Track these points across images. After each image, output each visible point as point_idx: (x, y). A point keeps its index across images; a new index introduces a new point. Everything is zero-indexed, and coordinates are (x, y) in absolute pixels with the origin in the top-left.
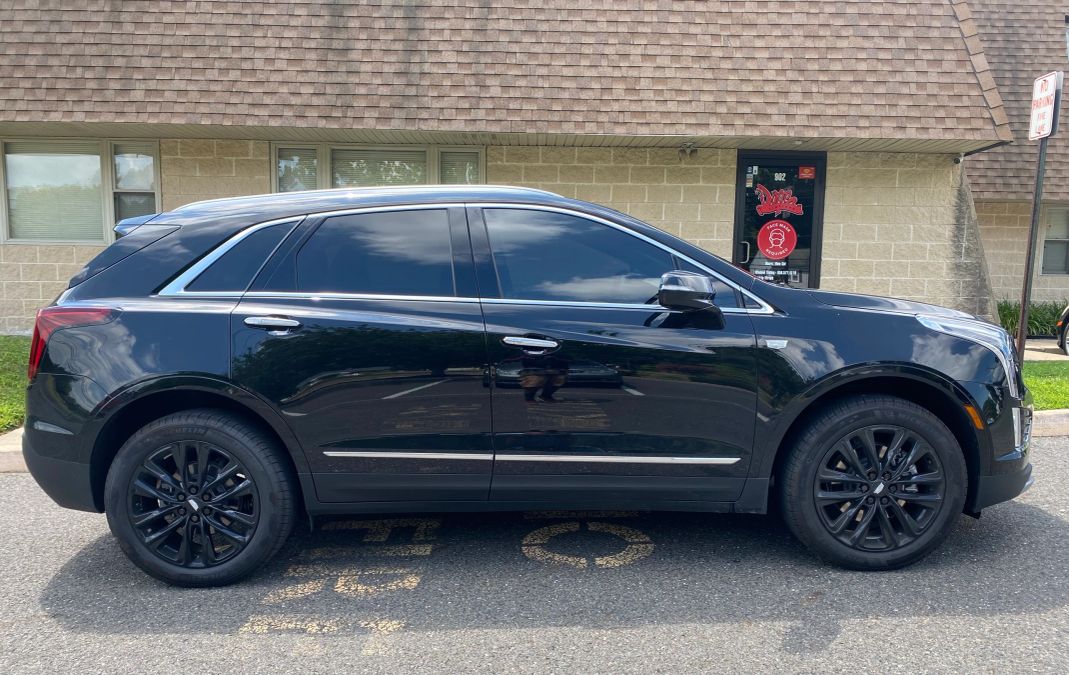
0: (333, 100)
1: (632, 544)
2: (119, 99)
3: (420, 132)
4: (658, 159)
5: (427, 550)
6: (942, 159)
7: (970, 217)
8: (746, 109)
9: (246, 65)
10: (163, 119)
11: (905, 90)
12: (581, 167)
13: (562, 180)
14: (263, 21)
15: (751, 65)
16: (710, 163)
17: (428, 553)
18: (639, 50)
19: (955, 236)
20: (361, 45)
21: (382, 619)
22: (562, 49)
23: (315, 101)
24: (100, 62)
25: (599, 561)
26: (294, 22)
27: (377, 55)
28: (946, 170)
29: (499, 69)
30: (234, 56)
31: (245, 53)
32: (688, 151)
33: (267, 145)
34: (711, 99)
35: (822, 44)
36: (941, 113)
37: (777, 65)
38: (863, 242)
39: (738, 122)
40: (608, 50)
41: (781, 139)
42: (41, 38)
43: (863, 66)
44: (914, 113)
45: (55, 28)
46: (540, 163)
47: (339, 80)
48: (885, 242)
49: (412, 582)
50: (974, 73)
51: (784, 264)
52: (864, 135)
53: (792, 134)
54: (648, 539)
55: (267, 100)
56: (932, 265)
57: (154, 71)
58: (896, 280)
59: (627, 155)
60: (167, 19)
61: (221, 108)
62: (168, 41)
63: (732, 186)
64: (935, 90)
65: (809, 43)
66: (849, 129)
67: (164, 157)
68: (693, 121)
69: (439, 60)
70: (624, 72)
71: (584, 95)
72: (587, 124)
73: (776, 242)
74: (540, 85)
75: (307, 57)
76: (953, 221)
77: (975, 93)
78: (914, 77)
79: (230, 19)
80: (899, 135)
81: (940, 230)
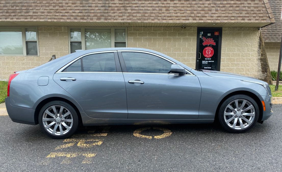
0: (84, 14)
1: (165, 132)
2: (26, 15)
3: (108, 23)
4: (175, 30)
5: (105, 135)
6: (255, 29)
7: (263, 45)
8: (200, 15)
9: (60, 5)
10: (38, 20)
11: (244, 9)
12: (154, 33)
13: (148, 36)
15: (201, 2)
16: (189, 31)
17: (106, 135)
19: (258, 51)
21: (89, 153)
23: (80, 14)
24: (20, 4)
25: (155, 137)
27: (97, 2)
28: (256, 32)
29: (130, 5)
30: (57, 2)
32: (184, 27)
33: (67, 28)
34: (190, 12)
36: (255, 15)
37: (208, 2)
38: (232, 52)
39: (197, 18)
41: (209, 23)
44: (247, 15)
46: (142, 32)
47: (86, 8)
48: (238, 52)
49: (100, 143)
50: (264, 4)
51: (210, 59)
52: (233, 21)
53: (212, 22)
54: (170, 131)
55: (66, 14)
56: (252, 59)
57: (35, 7)
58: (242, 63)
59: (167, 29)
61: (54, 17)
63: (196, 37)
66: (229, 20)
67: (39, 31)
68: (184, 18)
69: (114, 3)
70: (165, 5)
71: (154, 12)
72: (155, 20)
73: (208, 53)
74: (142, 9)
76: (258, 46)
77: (264, 9)
78: (247, 5)
80: (243, 21)
81: (254, 49)
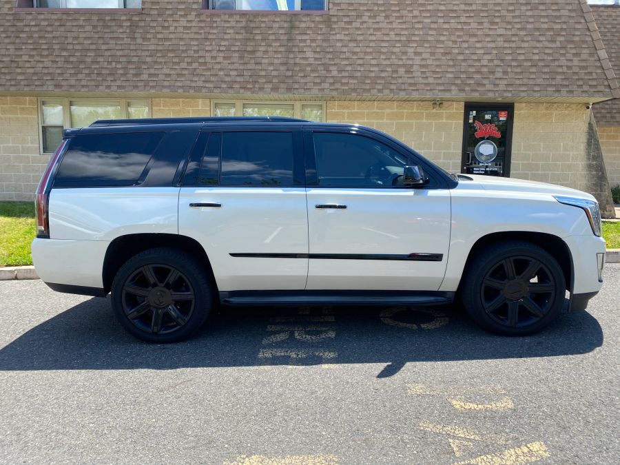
0: (247, 79)
2: (135, 79)
4: (421, 108)
6: (579, 106)
7: (595, 139)
8: (471, 81)
9: (201, 60)
11: (560, 70)
12: (378, 112)
14: (210, 37)
15: (475, 57)
16: (449, 110)
18: (412, 50)
20: (262, 49)
22: (370, 50)
23: (238, 79)
24: (124, 59)
26: (226, 37)
27: (271, 54)
28: (582, 112)
29: (337, 61)
30: (195, 55)
31: (201, 53)
32: (438, 103)
34: (452, 76)
35: (513, 45)
36: (580, 83)
37: (489, 57)
38: (534, 152)
39: (467, 88)
40: (395, 50)
42: (93, 47)
43: (536, 57)
44: (565, 83)
45: (101, 42)
46: (356, 110)
47: (251, 67)
48: (546, 152)
50: (599, 60)
53: (497, 95)
55: (212, 79)
57: (153, 63)
58: (553, 173)
59: (403, 105)
60: (159, 36)
61: (188, 83)
62: (160, 48)
63: (462, 122)
64: (577, 70)
65: (506, 45)
66: (529, 92)
68: (442, 88)
69: (304, 56)
70: (404, 62)
71: (383, 75)
72: (384, 90)
74: (359, 69)
75: (234, 55)
76: (585, 141)
77: (599, 71)
78: (565, 63)
79: (192, 36)
80: (557, 95)
